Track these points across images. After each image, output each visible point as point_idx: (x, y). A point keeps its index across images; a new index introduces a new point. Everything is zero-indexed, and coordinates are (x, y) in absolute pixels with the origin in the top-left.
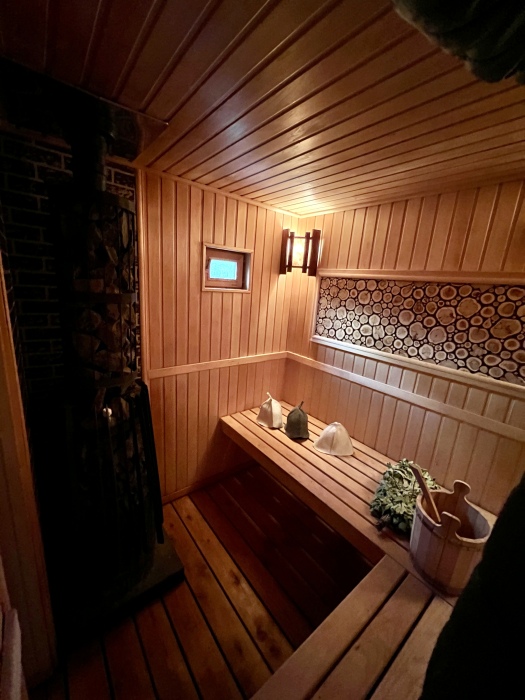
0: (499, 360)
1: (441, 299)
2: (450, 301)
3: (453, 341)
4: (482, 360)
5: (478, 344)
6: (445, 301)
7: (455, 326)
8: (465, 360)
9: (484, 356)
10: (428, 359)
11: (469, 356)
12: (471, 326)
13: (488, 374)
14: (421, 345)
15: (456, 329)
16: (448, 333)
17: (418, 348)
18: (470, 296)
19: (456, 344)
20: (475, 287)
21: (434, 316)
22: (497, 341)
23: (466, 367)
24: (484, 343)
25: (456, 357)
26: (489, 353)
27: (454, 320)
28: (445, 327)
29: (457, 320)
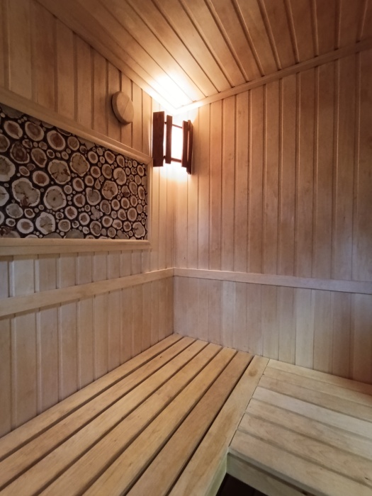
0: (111, 220)
1: (49, 147)
2: (60, 152)
3: (73, 205)
4: (101, 222)
5: (95, 206)
6: (55, 151)
7: (72, 185)
8: (88, 226)
9: (101, 218)
10: (50, 234)
11: (91, 220)
12: (86, 186)
13: (107, 236)
14: (38, 215)
15: (73, 190)
16: (67, 195)
17: (33, 220)
18: (78, 151)
19: (77, 208)
20: (82, 142)
21: (45, 170)
22: (107, 202)
23: (90, 233)
24: (99, 204)
25: (81, 225)
26: (104, 214)
27: (69, 178)
28: (62, 187)
29: (72, 178)
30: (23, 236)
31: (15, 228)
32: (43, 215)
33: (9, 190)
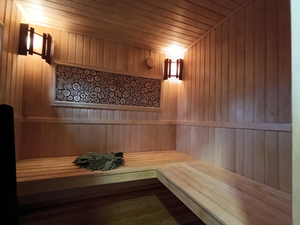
0: (144, 100)
1: (124, 81)
2: (127, 82)
3: (131, 96)
4: (140, 101)
5: (138, 96)
6: (126, 82)
7: (131, 90)
8: (135, 102)
9: (140, 100)
10: (124, 104)
11: (137, 100)
12: (135, 90)
13: (142, 106)
14: (121, 99)
15: (131, 92)
16: (129, 93)
17: (120, 100)
18: (133, 80)
19: (132, 97)
20: (134, 77)
21: (123, 87)
22: (142, 95)
23: (136, 105)
24: (139, 96)
25: (133, 102)
26: (141, 99)
27: (130, 88)
28: (128, 91)
29: (131, 88)
30: (117, 104)
31: (115, 102)
32: (122, 99)
33: (114, 93)
